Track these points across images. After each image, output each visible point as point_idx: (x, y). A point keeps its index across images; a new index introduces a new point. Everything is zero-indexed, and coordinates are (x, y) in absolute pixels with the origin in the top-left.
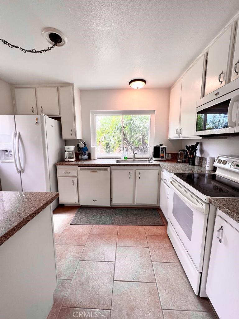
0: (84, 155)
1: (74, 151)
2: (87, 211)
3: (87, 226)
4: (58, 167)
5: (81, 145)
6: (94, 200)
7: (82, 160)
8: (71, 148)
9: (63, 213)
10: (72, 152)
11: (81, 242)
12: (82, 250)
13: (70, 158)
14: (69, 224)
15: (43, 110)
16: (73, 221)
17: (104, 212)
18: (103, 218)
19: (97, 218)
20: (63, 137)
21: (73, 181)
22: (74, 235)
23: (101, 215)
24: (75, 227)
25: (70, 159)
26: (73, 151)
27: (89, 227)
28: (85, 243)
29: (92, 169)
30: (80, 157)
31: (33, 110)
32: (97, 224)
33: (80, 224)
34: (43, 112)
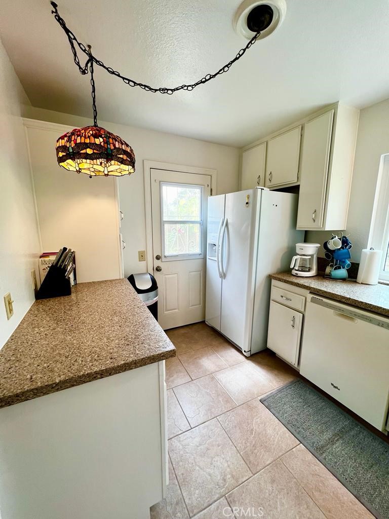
0: (339, 268)
1: (315, 256)
2: (310, 397)
3: (288, 434)
4: (274, 282)
5: (335, 244)
6: (332, 384)
7: (329, 277)
8: (311, 249)
9: (263, 368)
10: (310, 257)
11: (251, 458)
12: (242, 477)
13: (303, 269)
14: (260, 398)
15: (273, 179)
16: (268, 397)
17: (352, 433)
18: (338, 447)
19: (322, 432)
20: (297, 226)
21: (294, 320)
22: (252, 430)
23: (340, 434)
24: (265, 413)
25: (302, 271)
26: (312, 256)
27: (289, 439)
28: (259, 468)
29: (340, 309)
30: (328, 270)
31: (259, 180)
32: (312, 450)
33: (277, 415)
34: (272, 181)
